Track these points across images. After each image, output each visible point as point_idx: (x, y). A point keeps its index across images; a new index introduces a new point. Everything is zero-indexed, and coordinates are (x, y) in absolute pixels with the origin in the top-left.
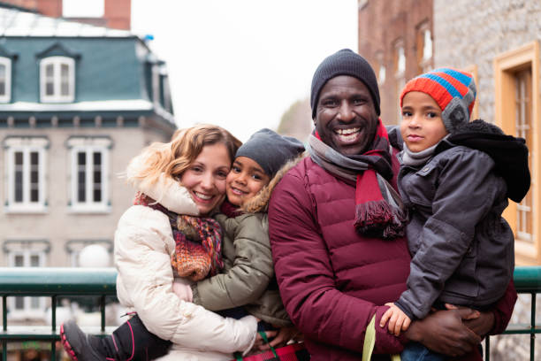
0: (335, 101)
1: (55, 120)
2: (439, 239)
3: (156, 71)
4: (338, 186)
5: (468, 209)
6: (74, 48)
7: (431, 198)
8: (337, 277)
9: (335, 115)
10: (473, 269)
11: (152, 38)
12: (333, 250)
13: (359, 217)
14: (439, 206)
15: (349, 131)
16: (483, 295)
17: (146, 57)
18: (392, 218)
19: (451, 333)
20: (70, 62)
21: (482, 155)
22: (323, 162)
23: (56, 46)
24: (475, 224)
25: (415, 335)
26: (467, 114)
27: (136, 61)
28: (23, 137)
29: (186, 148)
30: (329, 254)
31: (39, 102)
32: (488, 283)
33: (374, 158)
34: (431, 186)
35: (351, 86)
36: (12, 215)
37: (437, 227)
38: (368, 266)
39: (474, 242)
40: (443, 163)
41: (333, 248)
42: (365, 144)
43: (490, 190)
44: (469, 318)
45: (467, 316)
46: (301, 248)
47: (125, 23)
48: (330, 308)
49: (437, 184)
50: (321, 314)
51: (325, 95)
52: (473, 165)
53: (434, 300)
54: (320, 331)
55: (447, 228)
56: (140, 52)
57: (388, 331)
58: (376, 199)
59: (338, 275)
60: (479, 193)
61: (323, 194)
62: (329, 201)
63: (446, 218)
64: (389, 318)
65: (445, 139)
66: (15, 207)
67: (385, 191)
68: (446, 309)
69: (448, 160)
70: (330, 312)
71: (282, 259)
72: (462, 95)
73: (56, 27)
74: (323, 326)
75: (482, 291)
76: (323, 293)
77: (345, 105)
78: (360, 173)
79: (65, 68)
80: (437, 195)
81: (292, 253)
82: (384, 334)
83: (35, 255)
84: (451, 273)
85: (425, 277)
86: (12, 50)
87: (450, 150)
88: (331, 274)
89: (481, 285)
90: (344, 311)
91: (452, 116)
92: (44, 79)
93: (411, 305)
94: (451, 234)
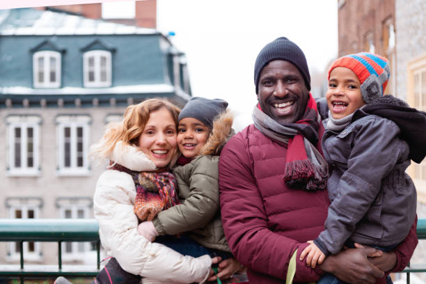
0: (272, 81)
1: (96, 101)
2: (352, 189)
3: (176, 60)
4: (272, 146)
5: (376, 166)
6: (110, 43)
7: (347, 157)
8: (269, 220)
9: (273, 92)
10: (379, 215)
11: (173, 34)
12: (266, 199)
13: (287, 173)
14: (353, 163)
15: (284, 105)
16: (386, 237)
17: (169, 49)
18: (313, 174)
19: (357, 267)
20: (108, 55)
21: (390, 122)
22: (263, 129)
23: (95, 42)
24: (381, 178)
25: (328, 268)
26: (381, 90)
27: (160, 54)
28: (71, 115)
29: (137, 119)
30: (263, 201)
31: (83, 87)
32: (391, 228)
33: (302, 126)
34: (348, 146)
35: (284, 68)
36: (62, 178)
37: (350, 180)
38: (293, 212)
39: (380, 193)
40: (358, 128)
41: (266, 196)
42: (297, 114)
43: (394, 151)
44: (374, 255)
45: (372, 254)
46: (241, 196)
47: (152, 22)
48: (261, 243)
49: (352, 145)
50: (254, 248)
51: (264, 76)
52: (382, 130)
53: (345, 239)
54: (253, 262)
55: (358, 181)
56: (164, 46)
57: (306, 264)
58: (302, 159)
59: (270, 218)
60: (385, 153)
61: (260, 154)
62: (264, 159)
63: (358, 172)
64: (308, 254)
65: (361, 109)
66: (65, 171)
67: (310, 152)
68: (355, 247)
69: (362, 126)
70: (261, 246)
71: (227, 204)
72: (378, 74)
73: (96, 27)
74: (255, 258)
75: (386, 234)
76: (256, 232)
77: (280, 84)
78: (291, 137)
79: (103, 59)
80: (352, 154)
81: (234, 199)
82: (303, 266)
83: (81, 209)
84: (361, 217)
85: (339, 220)
86: (61, 46)
87: (364, 118)
88: (265, 217)
89: (385, 229)
90: (272, 246)
91: (369, 89)
92: (86, 69)
93: (326, 243)
94: (361, 185)
